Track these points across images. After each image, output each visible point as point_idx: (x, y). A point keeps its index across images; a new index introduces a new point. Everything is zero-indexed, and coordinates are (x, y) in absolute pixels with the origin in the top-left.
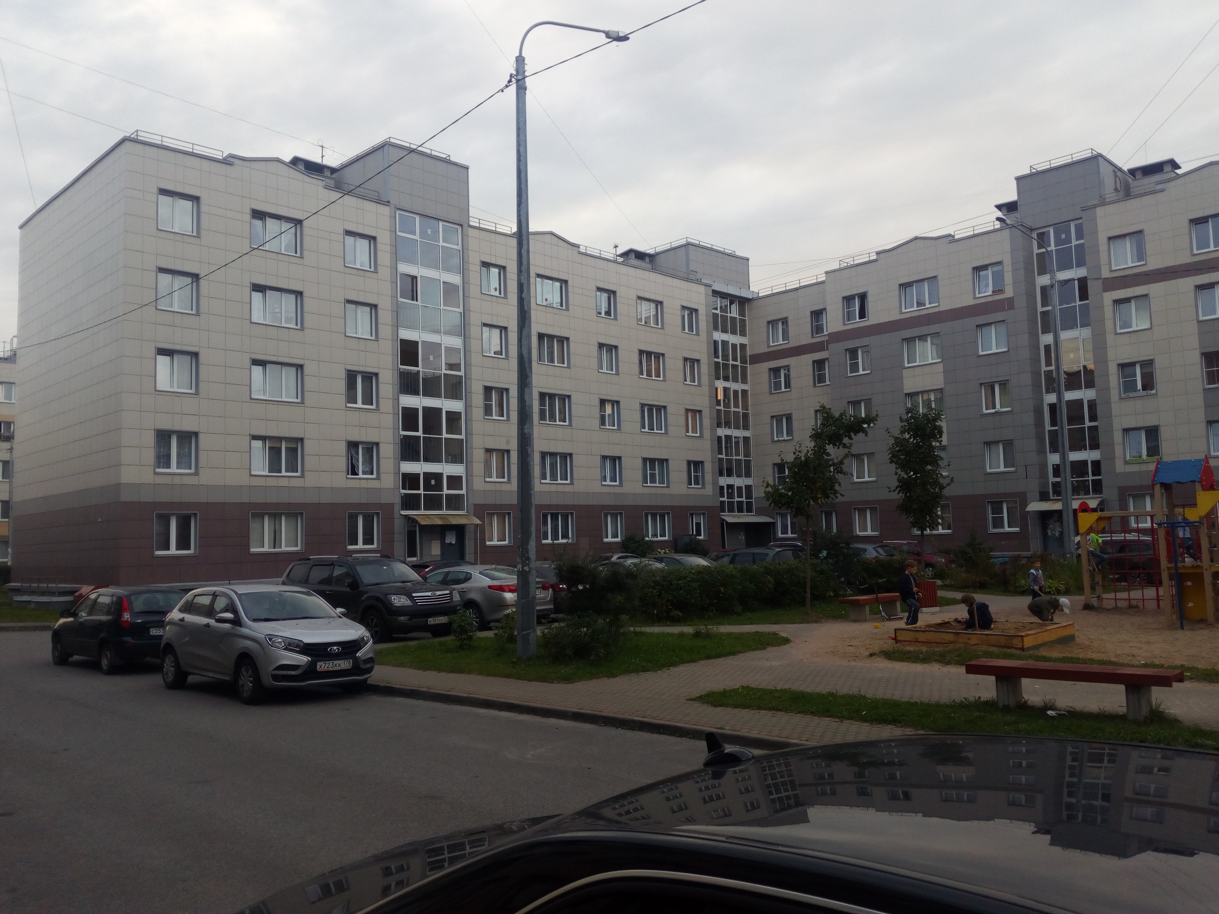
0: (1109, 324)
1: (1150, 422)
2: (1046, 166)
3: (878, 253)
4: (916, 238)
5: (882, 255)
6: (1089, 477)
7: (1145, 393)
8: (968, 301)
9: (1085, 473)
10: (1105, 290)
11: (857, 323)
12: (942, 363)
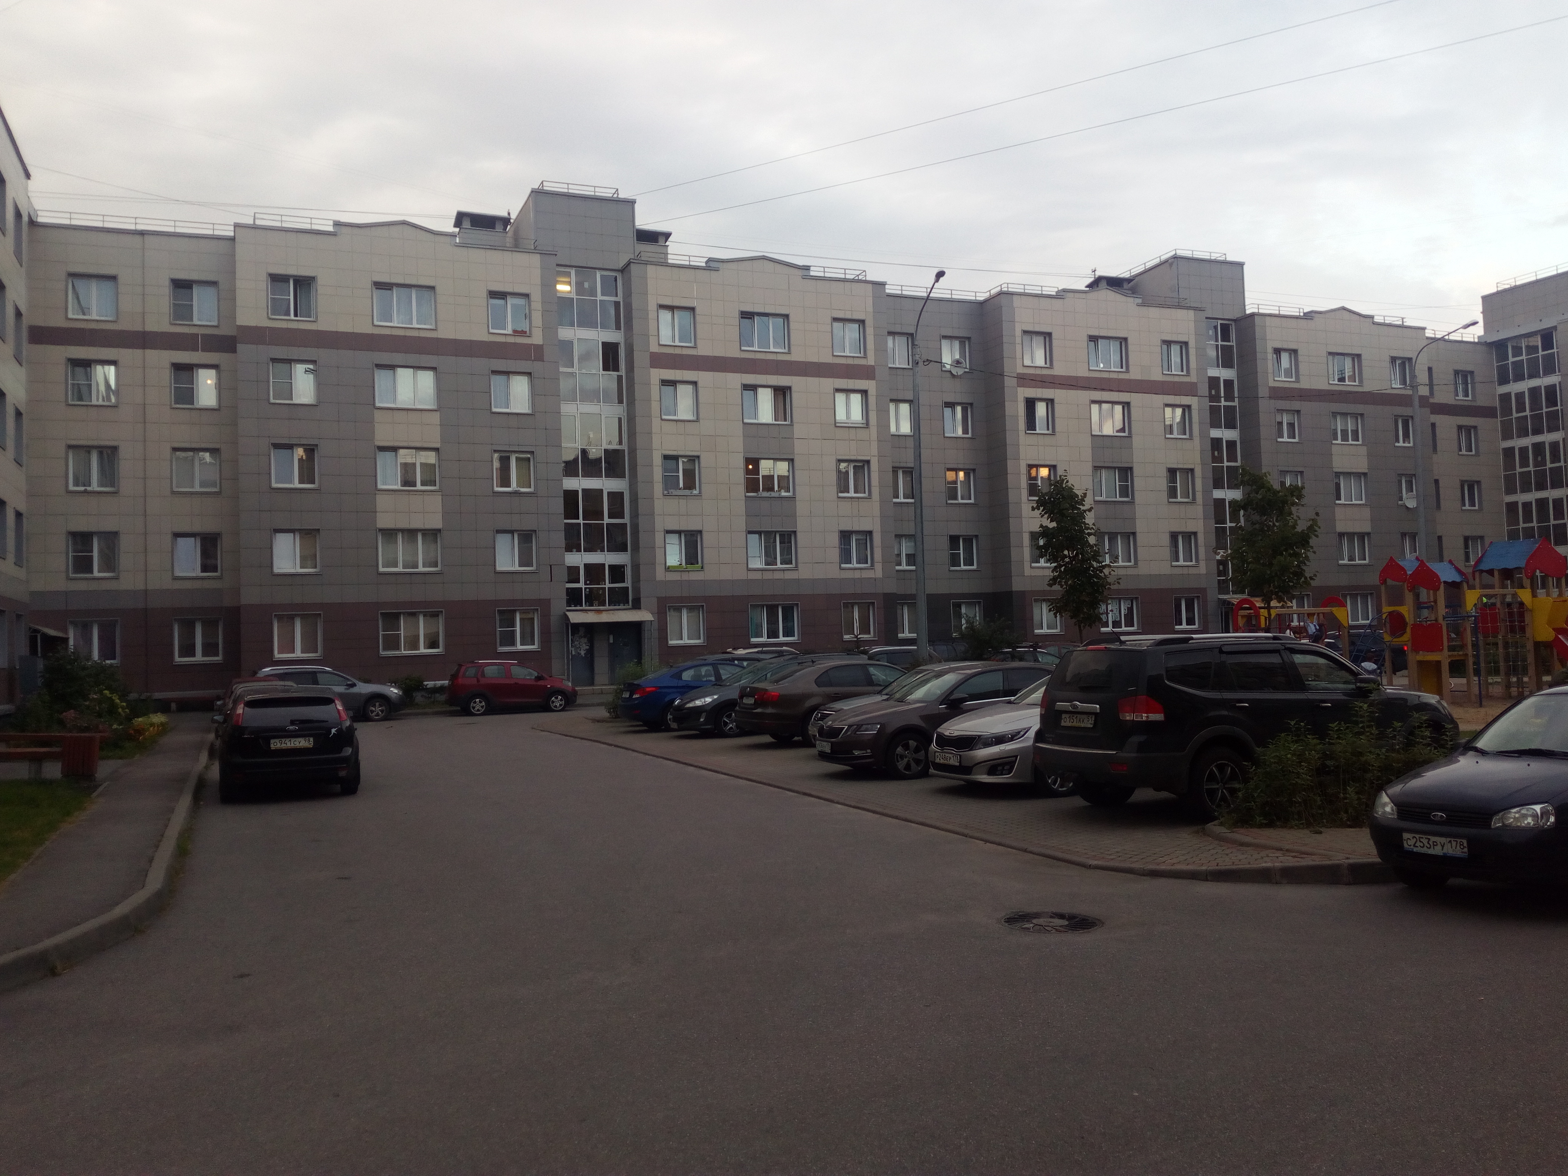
0: (655, 406)
1: (693, 526)
2: (562, 189)
3: (337, 224)
4: (404, 223)
5: (344, 230)
6: (605, 584)
7: (687, 492)
8: (480, 335)
9: (600, 579)
10: (653, 366)
11: (290, 322)
12: (438, 413)
